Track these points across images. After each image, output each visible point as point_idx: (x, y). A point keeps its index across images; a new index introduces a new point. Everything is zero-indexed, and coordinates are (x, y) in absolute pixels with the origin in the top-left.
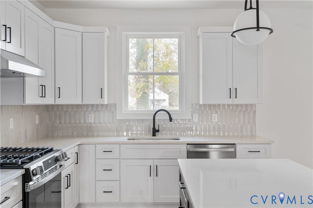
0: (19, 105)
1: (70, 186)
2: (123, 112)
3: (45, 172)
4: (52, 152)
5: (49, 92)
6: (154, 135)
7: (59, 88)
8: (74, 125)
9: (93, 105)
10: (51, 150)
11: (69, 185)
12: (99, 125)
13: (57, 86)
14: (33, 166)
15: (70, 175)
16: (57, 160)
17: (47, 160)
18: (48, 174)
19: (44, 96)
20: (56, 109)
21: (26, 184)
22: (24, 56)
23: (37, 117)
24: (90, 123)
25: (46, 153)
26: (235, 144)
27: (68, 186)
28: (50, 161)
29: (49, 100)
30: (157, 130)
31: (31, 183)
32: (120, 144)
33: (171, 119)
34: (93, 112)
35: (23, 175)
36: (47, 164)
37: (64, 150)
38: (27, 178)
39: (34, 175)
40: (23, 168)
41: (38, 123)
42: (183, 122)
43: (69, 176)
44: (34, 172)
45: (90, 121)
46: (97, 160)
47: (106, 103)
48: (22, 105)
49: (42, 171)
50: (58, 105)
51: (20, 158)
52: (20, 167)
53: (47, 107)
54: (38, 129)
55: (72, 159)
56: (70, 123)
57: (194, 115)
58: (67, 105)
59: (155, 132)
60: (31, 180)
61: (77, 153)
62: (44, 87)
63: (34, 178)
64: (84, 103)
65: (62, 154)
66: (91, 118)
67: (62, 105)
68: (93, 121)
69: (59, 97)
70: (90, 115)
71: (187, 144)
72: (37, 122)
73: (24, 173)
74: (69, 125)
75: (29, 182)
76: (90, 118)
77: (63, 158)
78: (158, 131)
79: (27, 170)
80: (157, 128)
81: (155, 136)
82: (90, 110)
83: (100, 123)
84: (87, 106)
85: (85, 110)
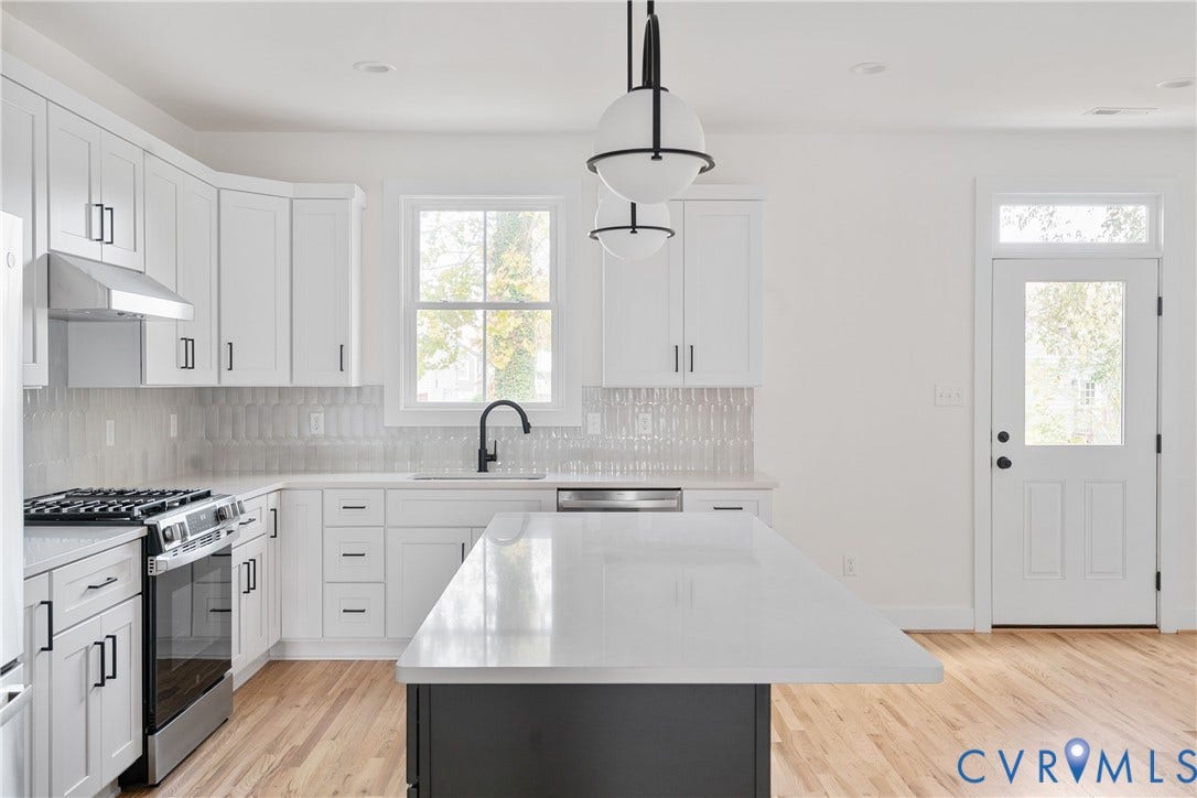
0: (129, 389)
1: (254, 588)
2: (402, 408)
3: (190, 538)
4: (211, 499)
5: (205, 355)
6: (482, 468)
7: (231, 344)
8: (273, 443)
9: (322, 391)
10: (208, 494)
11: (252, 586)
12: (339, 442)
13: (225, 341)
14: (164, 521)
15: (254, 561)
16: (220, 516)
17: (197, 514)
18: (198, 543)
19: (190, 365)
20: (223, 400)
21: (150, 558)
22: (143, 270)
23: (174, 419)
24: (314, 437)
25: (194, 499)
26: (679, 489)
27: (249, 589)
28: (203, 517)
29: (204, 376)
30: (491, 456)
31: (159, 558)
32: (385, 488)
33: (527, 428)
34: (322, 408)
35: (142, 538)
36: (196, 523)
37: (238, 498)
38: (151, 545)
39: (167, 540)
40: (142, 524)
41: (176, 435)
42: (563, 435)
43: (252, 563)
44: (168, 533)
45: (314, 432)
46: (326, 530)
47: (354, 383)
48: (137, 389)
49: (184, 535)
50: (228, 389)
51: (136, 505)
52: (135, 522)
53: (200, 394)
54: (175, 452)
55: (262, 525)
56: (261, 437)
57: (590, 415)
58: (254, 389)
59: (485, 459)
60: (160, 551)
61: (275, 510)
62: (190, 342)
63: (167, 547)
64: (296, 383)
65: (232, 505)
66: (318, 424)
67: (239, 390)
68: (321, 431)
69: (231, 369)
70: (313, 416)
71: (559, 489)
72: (173, 433)
73: (145, 533)
74: (260, 443)
75: (155, 555)
76: (313, 422)
77: (235, 513)
78: (493, 458)
79: (152, 529)
80: (490, 451)
81: (486, 471)
82: (315, 401)
83: (341, 437)
84: (307, 390)
85: (302, 401)
